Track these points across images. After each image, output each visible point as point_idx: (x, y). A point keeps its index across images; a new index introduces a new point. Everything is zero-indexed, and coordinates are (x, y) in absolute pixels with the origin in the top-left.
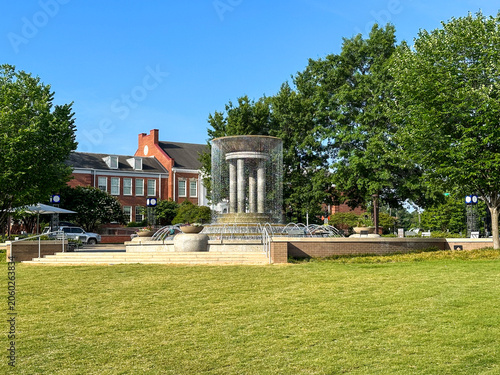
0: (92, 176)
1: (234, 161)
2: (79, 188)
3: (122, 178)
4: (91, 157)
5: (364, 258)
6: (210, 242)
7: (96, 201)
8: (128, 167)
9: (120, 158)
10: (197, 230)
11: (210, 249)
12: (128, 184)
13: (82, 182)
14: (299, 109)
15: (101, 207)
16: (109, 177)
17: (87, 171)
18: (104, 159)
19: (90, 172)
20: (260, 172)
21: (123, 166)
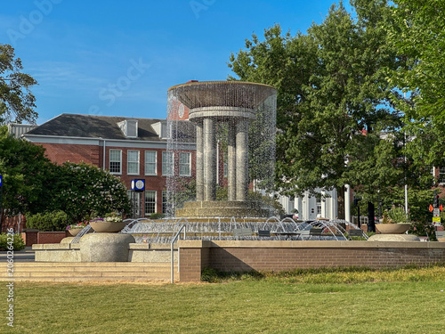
0: (100, 149)
1: (200, 121)
2: (67, 165)
3: (143, 151)
4: (100, 121)
5: (328, 275)
6: (132, 246)
7: (90, 184)
8: (152, 135)
9: (140, 122)
10: (115, 228)
11: (133, 258)
12: (152, 158)
13: (86, 156)
14: (356, 42)
15: (96, 192)
16: (125, 149)
17: (93, 141)
18: (119, 125)
19: (97, 143)
20: (240, 137)
21: (145, 133)
